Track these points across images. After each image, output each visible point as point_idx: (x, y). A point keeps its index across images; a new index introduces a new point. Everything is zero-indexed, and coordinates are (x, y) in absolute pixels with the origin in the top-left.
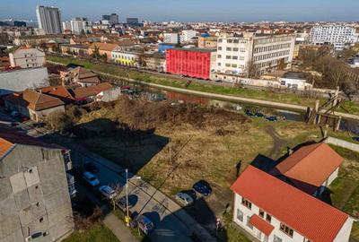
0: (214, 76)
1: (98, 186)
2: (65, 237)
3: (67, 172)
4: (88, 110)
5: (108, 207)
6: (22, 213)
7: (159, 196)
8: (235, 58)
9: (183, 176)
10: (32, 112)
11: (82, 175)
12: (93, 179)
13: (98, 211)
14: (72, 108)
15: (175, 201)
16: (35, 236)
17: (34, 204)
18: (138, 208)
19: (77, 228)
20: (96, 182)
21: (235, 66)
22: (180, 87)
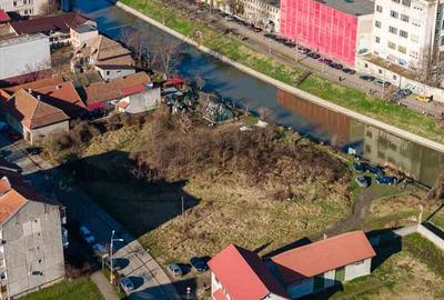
0: (363, 63)
1: (93, 243)
2: (57, 282)
3: (63, 225)
4: (102, 128)
5: (97, 265)
6: (27, 252)
7: (152, 265)
8: (404, 34)
9: (188, 249)
10: (26, 130)
11: (78, 229)
12: (88, 236)
13: (87, 266)
14: (80, 126)
15: (166, 272)
16: (35, 273)
17: (36, 247)
18: (126, 271)
19: (67, 276)
20: (91, 239)
21: (402, 50)
22: (288, 82)
